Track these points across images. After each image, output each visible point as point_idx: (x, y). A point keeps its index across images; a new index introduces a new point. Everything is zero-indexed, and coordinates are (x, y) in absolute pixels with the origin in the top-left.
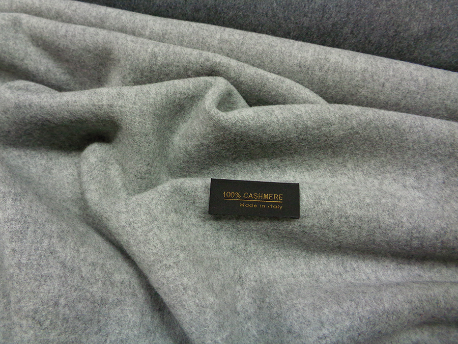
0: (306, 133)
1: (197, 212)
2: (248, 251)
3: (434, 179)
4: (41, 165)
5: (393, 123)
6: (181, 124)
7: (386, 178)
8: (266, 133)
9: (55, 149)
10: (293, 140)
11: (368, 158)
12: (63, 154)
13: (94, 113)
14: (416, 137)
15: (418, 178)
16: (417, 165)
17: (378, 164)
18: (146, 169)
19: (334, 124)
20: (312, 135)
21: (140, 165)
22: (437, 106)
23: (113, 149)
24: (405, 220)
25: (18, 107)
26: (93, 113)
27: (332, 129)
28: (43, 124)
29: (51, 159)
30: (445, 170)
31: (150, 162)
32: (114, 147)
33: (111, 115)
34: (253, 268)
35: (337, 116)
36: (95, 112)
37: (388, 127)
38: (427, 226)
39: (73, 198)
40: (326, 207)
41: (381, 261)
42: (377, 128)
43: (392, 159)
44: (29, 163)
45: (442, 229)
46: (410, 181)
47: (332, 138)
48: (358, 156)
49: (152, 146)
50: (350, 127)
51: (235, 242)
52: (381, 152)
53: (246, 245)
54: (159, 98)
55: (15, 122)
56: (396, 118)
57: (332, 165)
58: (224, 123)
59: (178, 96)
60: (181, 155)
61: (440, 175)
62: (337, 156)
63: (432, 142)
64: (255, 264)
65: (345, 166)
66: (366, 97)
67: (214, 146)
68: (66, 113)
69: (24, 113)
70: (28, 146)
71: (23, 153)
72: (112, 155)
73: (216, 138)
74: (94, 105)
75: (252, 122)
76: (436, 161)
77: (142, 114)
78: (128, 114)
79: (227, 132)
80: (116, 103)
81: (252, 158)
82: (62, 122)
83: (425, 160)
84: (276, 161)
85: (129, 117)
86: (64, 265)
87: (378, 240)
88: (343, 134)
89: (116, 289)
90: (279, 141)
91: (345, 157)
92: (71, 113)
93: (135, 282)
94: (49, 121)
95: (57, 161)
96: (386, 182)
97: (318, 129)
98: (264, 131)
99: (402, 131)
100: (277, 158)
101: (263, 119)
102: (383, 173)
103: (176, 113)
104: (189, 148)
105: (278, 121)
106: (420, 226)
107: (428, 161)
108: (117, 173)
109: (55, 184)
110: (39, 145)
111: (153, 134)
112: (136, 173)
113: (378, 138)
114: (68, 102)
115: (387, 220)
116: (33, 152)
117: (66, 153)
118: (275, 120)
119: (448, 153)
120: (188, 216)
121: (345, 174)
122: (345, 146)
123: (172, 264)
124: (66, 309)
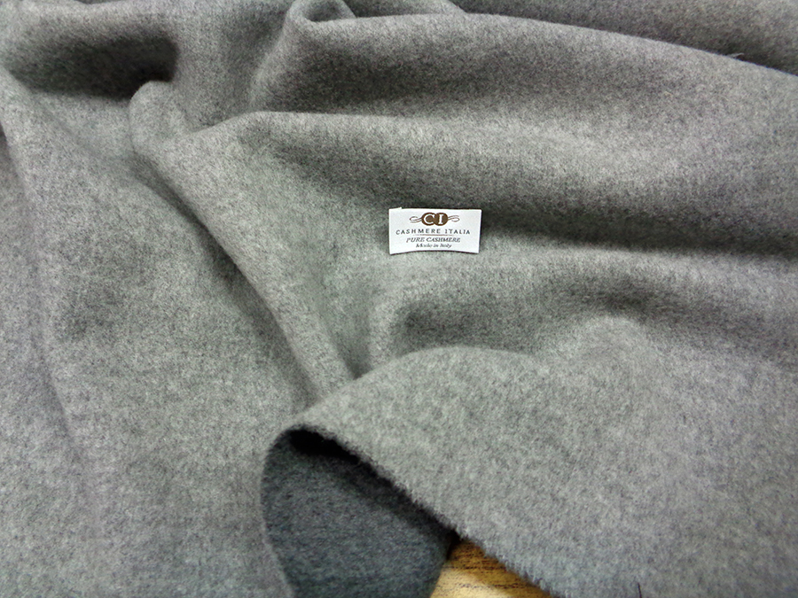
0: (431, 53)
1: (273, 149)
2: (348, 214)
3: (616, 123)
4: (82, 117)
5: (557, 38)
6: (266, 54)
7: (552, 125)
8: (373, 52)
9: (99, 95)
10: (414, 67)
11: (526, 96)
12: (110, 103)
13: (141, 28)
14: (589, 60)
15: (594, 123)
16: (594, 103)
17: (541, 106)
18: (213, 110)
19: (471, 41)
20: (440, 57)
21: (206, 104)
22: (642, 18)
23: (173, 90)
24: (557, 166)
25: (44, 23)
26: (139, 27)
27: (468, 47)
28: (76, 49)
29: (94, 110)
30: (632, 109)
31: (220, 100)
32: (174, 87)
33: (163, 29)
34: (354, 238)
35: (475, 27)
36: (142, 25)
37: (549, 45)
38: (587, 175)
39: (124, 157)
40: (450, 145)
41: (535, 237)
42: (533, 46)
43: (560, 96)
44: (65, 115)
45: (608, 180)
46: (584, 127)
47: (471, 63)
48: (513, 94)
49: (221, 77)
50: (494, 45)
51: (328, 199)
52: (545, 85)
53: (344, 204)
54: (230, 9)
55: (42, 48)
56: (561, 31)
57: (477, 110)
58: (312, 35)
59: (259, 8)
60: (263, 94)
61: (625, 117)
62: (483, 95)
63: (614, 65)
64: (358, 233)
65: (496, 110)
66: (539, 8)
67: (305, 76)
68: (104, 28)
69: (51, 31)
70: (62, 89)
71: (57, 101)
72: (172, 98)
73: (306, 61)
74: (140, 16)
75: (352, 36)
76: (620, 96)
77: (205, 29)
78: (185, 26)
79: (320, 51)
80: (168, 12)
81: (363, 99)
82: (101, 44)
83: (605, 95)
84: (398, 104)
85: (186, 31)
86: (96, 200)
87: (521, 194)
88: (485, 56)
89: (164, 239)
90: (395, 67)
91: (494, 96)
92: (110, 29)
93: (192, 238)
94: (83, 43)
95: (102, 112)
96: (550, 130)
97: (447, 48)
98: (370, 49)
99: (569, 50)
100: (398, 98)
101: (369, 32)
102: (548, 118)
103: (258, 37)
104: (272, 81)
105: (389, 34)
106: (577, 175)
107: (609, 97)
108: (178, 122)
109: (101, 140)
110: (78, 88)
111: (222, 60)
112: (201, 116)
113: (536, 62)
114: (107, 13)
115: (532, 165)
116: (70, 99)
117: (114, 102)
118: (385, 33)
119: (637, 83)
120: (261, 153)
121: (496, 122)
122: (491, 77)
123: (227, 206)
124: (100, 247)
